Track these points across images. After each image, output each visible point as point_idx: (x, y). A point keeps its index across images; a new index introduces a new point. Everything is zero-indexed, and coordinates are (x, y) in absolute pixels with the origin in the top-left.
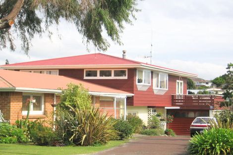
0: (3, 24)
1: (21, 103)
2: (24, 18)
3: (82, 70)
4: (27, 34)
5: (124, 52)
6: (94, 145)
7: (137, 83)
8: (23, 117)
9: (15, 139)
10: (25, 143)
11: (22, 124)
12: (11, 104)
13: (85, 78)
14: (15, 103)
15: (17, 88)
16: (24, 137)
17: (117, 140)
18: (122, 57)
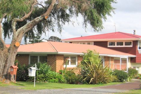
0: (42, 18)
1: (63, 61)
2: (60, 14)
3: (107, 42)
4: (61, 23)
5: (135, 31)
6: (98, 84)
7: (138, 49)
8: (64, 68)
9: (57, 80)
10: (63, 82)
11: (63, 72)
12: (57, 61)
13: (109, 46)
14: (59, 61)
15: (59, 53)
16: (63, 79)
17: (119, 82)
18: (133, 34)
